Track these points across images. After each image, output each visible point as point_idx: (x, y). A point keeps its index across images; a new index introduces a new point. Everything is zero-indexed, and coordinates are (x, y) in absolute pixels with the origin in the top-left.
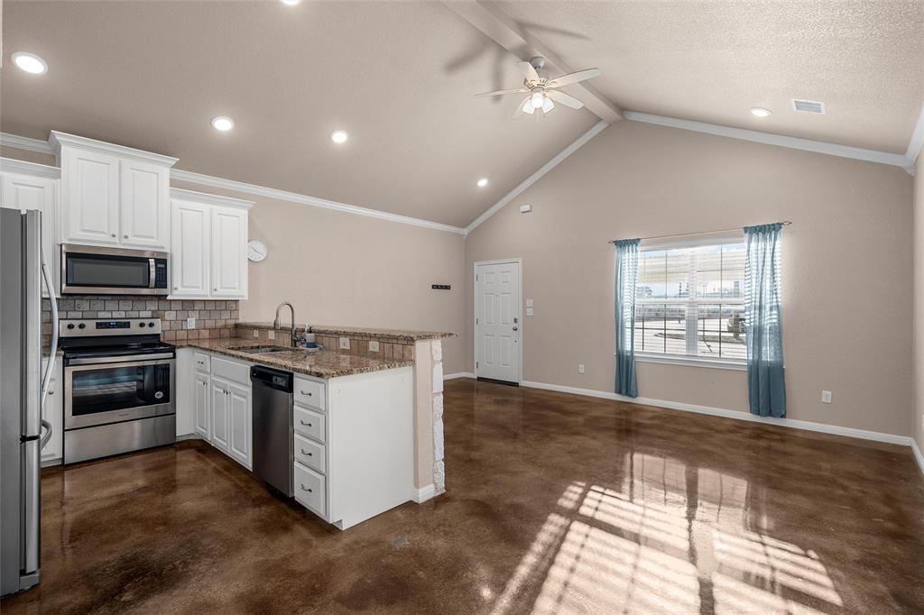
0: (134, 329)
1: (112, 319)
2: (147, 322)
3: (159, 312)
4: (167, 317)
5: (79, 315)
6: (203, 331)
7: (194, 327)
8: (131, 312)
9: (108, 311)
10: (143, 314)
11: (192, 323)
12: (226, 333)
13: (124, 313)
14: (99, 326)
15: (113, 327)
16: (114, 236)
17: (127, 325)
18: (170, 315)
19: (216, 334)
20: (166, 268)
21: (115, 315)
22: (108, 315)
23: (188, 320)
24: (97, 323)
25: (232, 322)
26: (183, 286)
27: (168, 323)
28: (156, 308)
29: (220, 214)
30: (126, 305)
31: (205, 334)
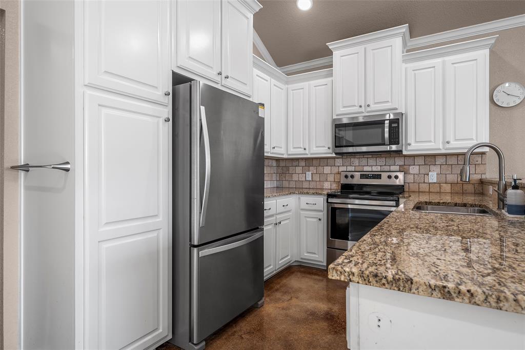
0: (384, 181)
1: (372, 171)
2: (393, 174)
3: (405, 167)
4: (411, 171)
5: (352, 169)
6: (444, 185)
7: (435, 181)
8: (384, 167)
9: (370, 166)
10: (393, 168)
11: (433, 177)
12: (470, 188)
13: (380, 167)
14: (362, 177)
15: (370, 178)
16: (361, 106)
17: (378, 177)
18: (414, 170)
19: (458, 188)
20: (398, 126)
21: (374, 169)
22: (368, 169)
23: (430, 173)
24: (361, 174)
25: (478, 177)
26: (416, 142)
27: (412, 177)
28: (403, 163)
29: (453, 64)
30: (381, 161)
31: (447, 188)
